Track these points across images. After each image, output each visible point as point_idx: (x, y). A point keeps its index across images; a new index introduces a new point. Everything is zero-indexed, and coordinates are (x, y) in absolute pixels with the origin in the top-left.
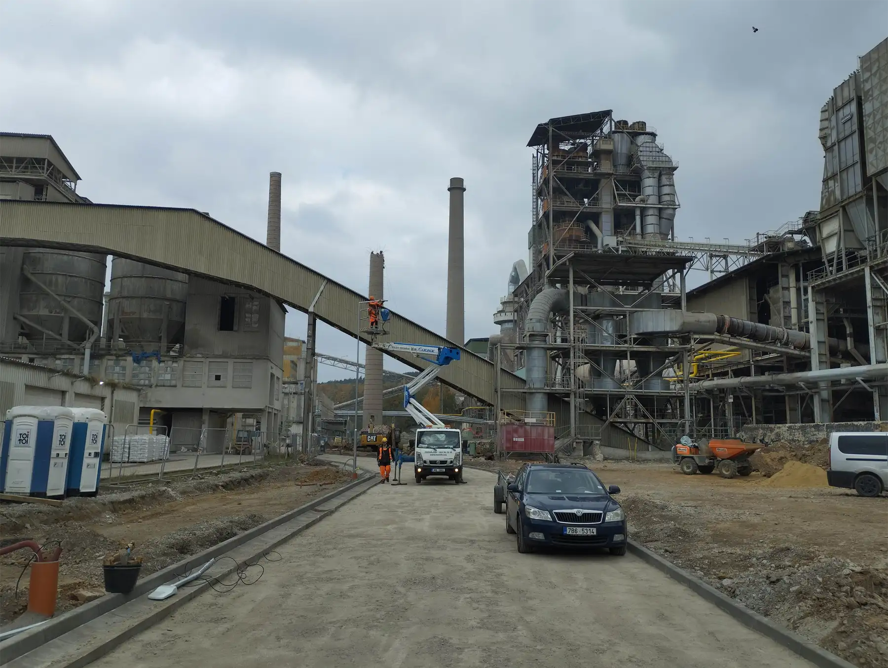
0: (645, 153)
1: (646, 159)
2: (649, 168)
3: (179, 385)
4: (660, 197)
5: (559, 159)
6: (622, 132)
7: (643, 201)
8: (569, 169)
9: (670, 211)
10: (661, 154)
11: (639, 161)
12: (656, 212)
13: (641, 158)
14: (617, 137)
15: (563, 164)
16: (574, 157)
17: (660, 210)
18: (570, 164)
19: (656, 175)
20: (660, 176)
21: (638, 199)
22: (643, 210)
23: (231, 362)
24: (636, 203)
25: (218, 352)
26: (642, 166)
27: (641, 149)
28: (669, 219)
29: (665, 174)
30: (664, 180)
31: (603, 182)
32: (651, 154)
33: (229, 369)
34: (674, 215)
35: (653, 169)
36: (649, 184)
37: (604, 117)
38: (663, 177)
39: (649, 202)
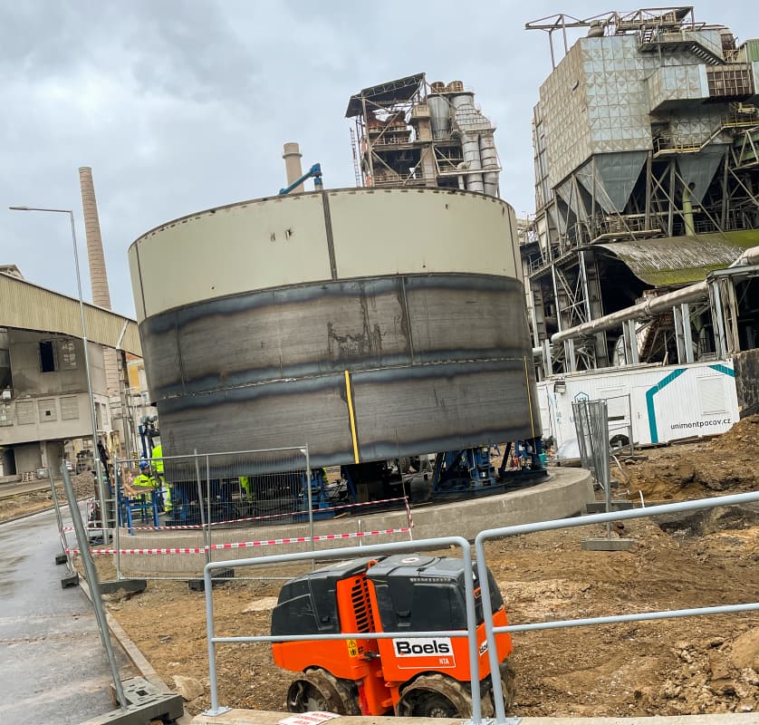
0: (461, 117)
1: (463, 124)
2: (467, 133)
3: (15, 424)
4: (481, 161)
5: (377, 131)
6: (438, 95)
7: (464, 167)
8: (388, 141)
9: (493, 175)
10: (477, 116)
11: (457, 127)
12: (479, 178)
13: (459, 123)
14: (433, 101)
15: (381, 137)
16: (392, 128)
17: (483, 175)
18: (388, 136)
19: (476, 138)
20: (479, 139)
21: (460, 166)
22: (465, 177)
23: (57, 398)
24: (458, 170)
25: (44, 391)
26: (460, 131)
27: (458, 113)
28: (493, 184)
29: (484, 137)
30: (485, 143)
31: (424, 151)
32: (468, 117)
33: (57, 405)
34: (497, 179)
35: (471, 133)
36: (469, 148)
37: (418, 81)
38: (483, 140)
39: (471, 168)
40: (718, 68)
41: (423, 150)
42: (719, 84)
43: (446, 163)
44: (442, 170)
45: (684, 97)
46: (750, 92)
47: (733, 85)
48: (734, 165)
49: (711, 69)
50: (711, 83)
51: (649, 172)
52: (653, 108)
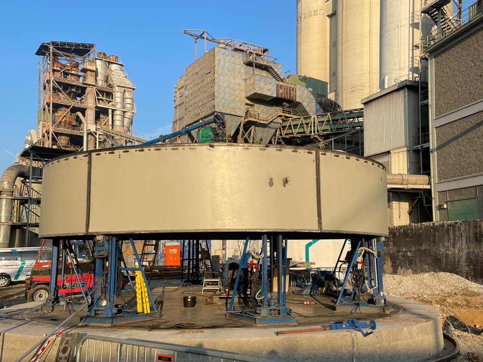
0: (115, 76)
1: (116, 81)
2: (118, 86)
4: (124, 104)
5: (58, 69)
6: (102, 60)
7: (113, 105)
8: (65, 77)
9: (130, 114)
11: (112, 81)
12: (121, 113)
13: (113, 79)
14: (98, 62)
15: (61, 73)
16: (69, 70)
17: (124, 112)
18: (66, 74)
19: (122, 91)
20: (125, 92)
21: (111, 103)
22: (113, 111)
24: (109, 106)
26: (113, 84)
27: (113, 73)
28: (129, 119)
29: (127, 91)
31: (88, 90)
32: (119, 77)
35: (120, 87)
36: (118, 96)
37: (90, 47)
38: (126, 93)
39: (117, 107)
40: (281, 83)
41: (88, 88)
42: (281, 91)
43: (102, 100)
44: (99, 103)
45: (265, 93)
46: (294, 99)
47: (287, 94)
48: (281, 135)
49: (278, 83)
50: (277, 90)
51: (241, 129)
52: (248, 95)
